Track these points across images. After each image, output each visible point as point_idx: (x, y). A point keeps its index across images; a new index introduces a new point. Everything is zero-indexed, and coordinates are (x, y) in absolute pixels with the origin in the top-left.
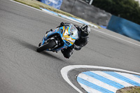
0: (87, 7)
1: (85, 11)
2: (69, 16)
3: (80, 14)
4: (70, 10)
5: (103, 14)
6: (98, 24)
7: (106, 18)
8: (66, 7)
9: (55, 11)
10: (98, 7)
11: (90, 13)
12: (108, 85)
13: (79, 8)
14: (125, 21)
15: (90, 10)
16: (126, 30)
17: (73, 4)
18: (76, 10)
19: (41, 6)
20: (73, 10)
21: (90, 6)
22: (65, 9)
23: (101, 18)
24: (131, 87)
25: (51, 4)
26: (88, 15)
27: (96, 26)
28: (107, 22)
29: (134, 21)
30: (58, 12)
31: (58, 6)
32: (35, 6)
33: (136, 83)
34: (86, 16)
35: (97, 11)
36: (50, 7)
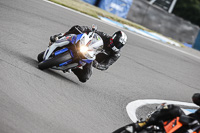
0: (165, 17)
1: (162, 21)
2: (140, 28)
3: (155, 25)
4: (140, 20)
5: (188, 27)
6: (180, 41)
7: (191, 33)
8: (134, 16)
9: (119, 21)
10: (181, 16)
11: (169, 25)
13: (153, 18)
15: (170, 21)
17: (144, 12)
18: (149, 20)
19: (99, 14)
20: (145, 20)
21: (169, 15)
22: (134, 19)
23: (184, 32)
25: (114, 11)
26: (166, 28)
27: (177, 44)
30: (123, 23)
31: (124, 14)
32: (91, 13)
34: (163, 30)
35: (179, 22)
36: (112, 15)
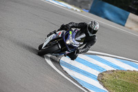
6: (80, 7)
12: (90, 69)
14: (107, 5)
16: (108, 14)
24: (113, 71)
28: (90, 5)
29: (116, 5)
33: (118, 67)
